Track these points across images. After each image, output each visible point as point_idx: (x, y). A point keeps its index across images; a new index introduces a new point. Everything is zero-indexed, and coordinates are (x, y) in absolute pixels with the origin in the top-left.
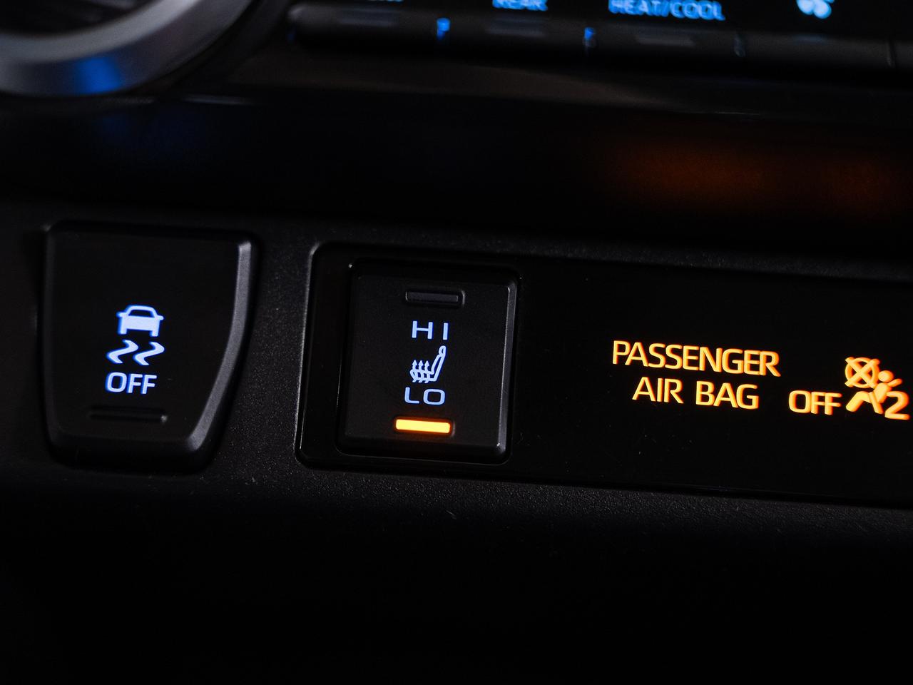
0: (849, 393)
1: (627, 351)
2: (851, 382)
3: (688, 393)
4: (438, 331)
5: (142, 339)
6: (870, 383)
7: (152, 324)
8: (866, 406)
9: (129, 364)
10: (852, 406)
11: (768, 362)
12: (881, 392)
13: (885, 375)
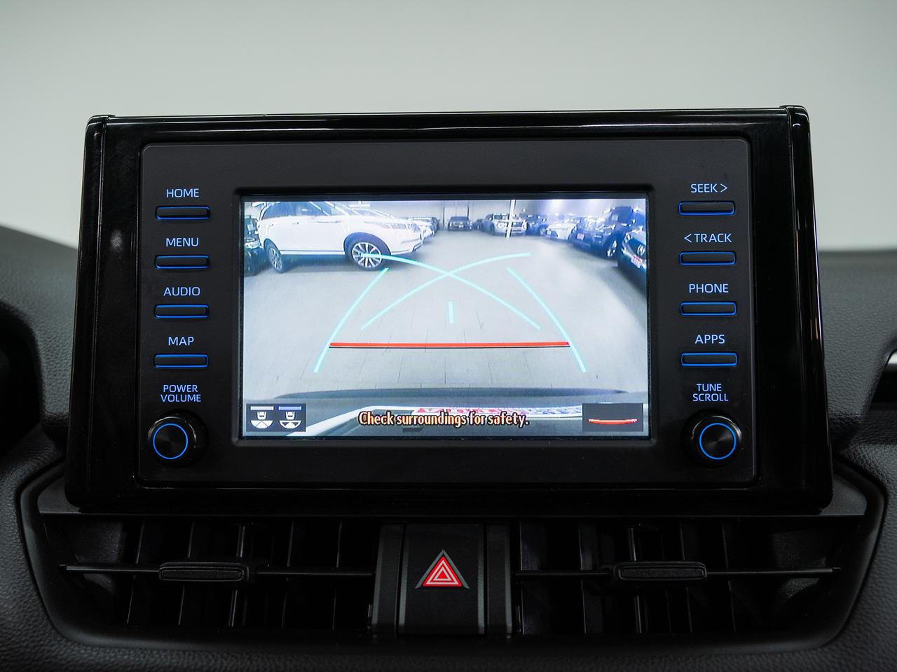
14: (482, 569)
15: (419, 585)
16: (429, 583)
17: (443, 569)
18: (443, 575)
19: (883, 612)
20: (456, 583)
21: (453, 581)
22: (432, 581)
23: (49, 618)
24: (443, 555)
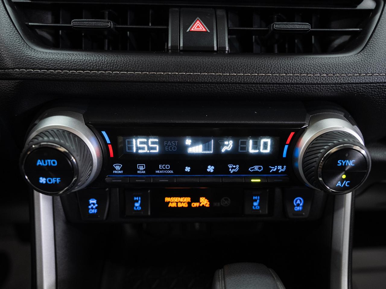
0: (200, 203)
1: (167, 199)
2: (201, 201)
3: (177, 205)
4: (138, 198)
5: (94, 204)
6: (204, 201)
7: (95, 201)
8: (203, 205)
9: (92, 208)
10: (201, 205)
11: (188, 199)
12: (206, 202)
13: (206, 200)
14: (215, 25)
15: (188, 31)
16: (192, 30)
17: (198, 24)
18: (198, 27)
19: (381, 41)
20: (204, 30)
21: (203, 29)
22: (194, 29)
23: (24, 41)
24: (198, 19)
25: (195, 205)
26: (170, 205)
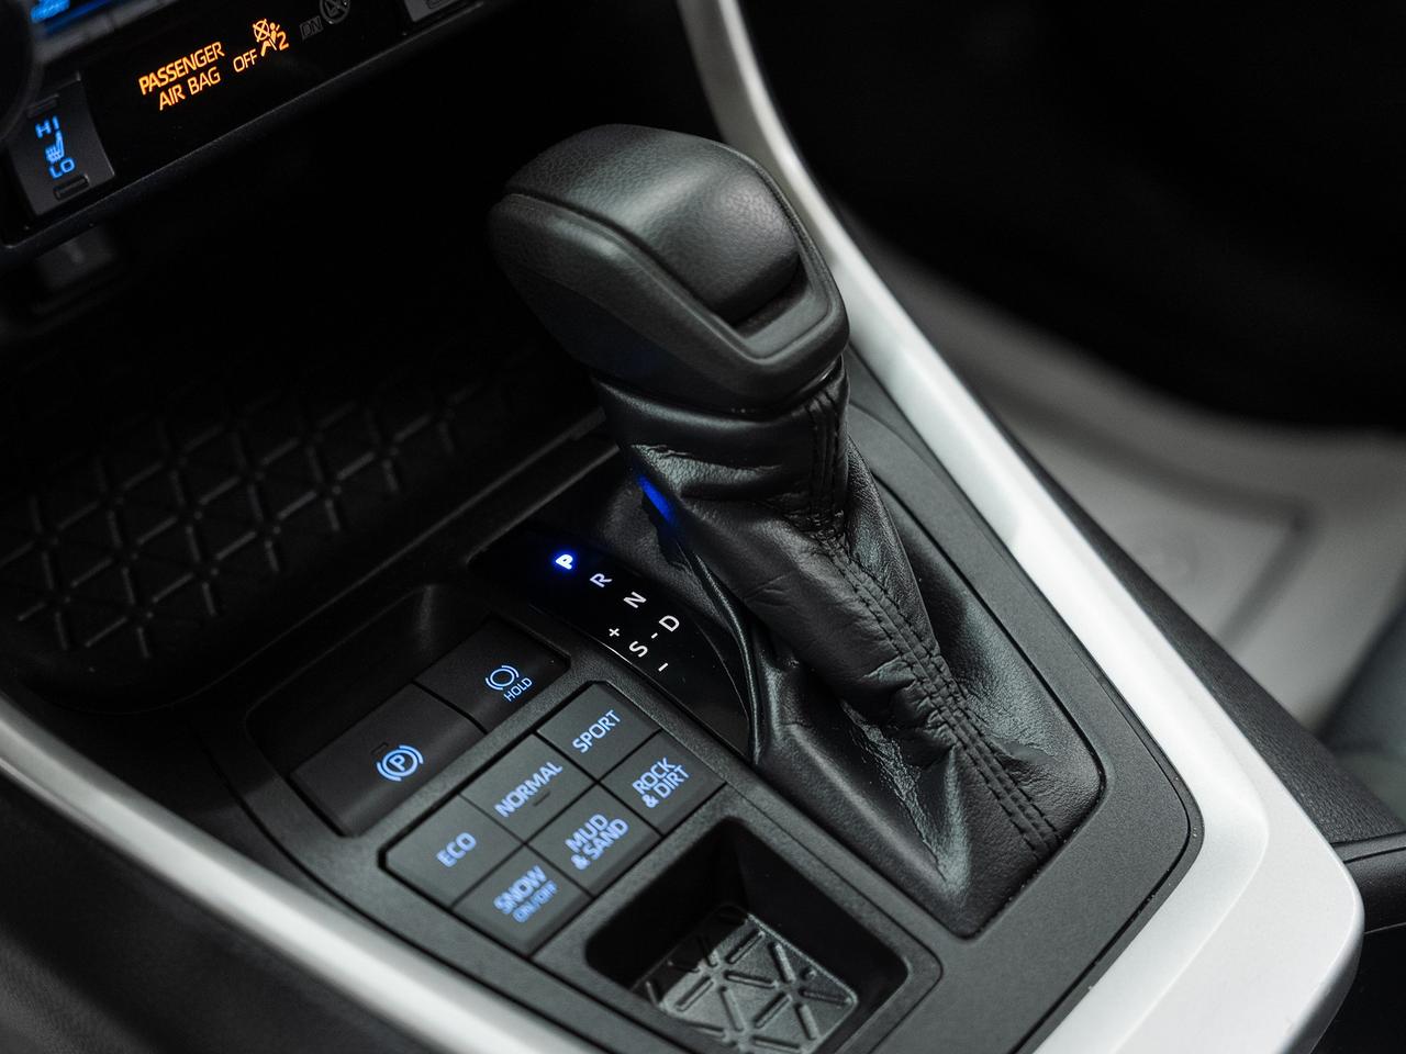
0: (260, 46)
1: (147, 83)
2: (258, 39)
3: (186, 90)
4: (52, 126)
6: (267, 34)
8: (269, 49)
10: (263, 52)
12: (274, 37)
13: (272, 26)
25: (246, 60)
26: (165, 101)
